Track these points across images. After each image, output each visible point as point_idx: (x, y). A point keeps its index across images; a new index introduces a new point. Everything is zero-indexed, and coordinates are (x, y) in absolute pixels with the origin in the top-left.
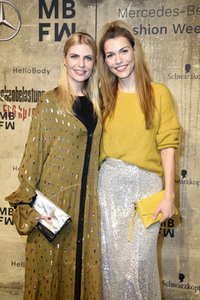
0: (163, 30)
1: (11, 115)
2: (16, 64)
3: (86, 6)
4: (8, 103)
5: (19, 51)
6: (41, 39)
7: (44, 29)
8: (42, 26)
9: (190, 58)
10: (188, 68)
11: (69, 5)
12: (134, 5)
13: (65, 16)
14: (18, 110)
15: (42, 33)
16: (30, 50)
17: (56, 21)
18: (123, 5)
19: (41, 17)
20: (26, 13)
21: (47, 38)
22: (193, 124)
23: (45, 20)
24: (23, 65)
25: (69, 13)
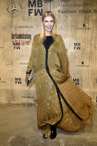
0: (75, 12)
1: (19, 44)
2: (20, 25)
3: (46, 3)
4: (17, 40)
5: (21, 20)
6: (29, 15)
7: (31, 11)
8: (29, 10)
9: (85, 22)
10: (84, 25)
11: (40, 2)
12: (64, 2)
13: (38, 6)
14: (21, 42)
15: (30, 13)
16: (25, 19)
17: (35, 8)
18: (60, 2)
19: (29, 7)
20: (23, 6)
21: (32, 15)
22: (86, 45)
23: (31, 8)
24: (23, 25)
25: (40, 5)
